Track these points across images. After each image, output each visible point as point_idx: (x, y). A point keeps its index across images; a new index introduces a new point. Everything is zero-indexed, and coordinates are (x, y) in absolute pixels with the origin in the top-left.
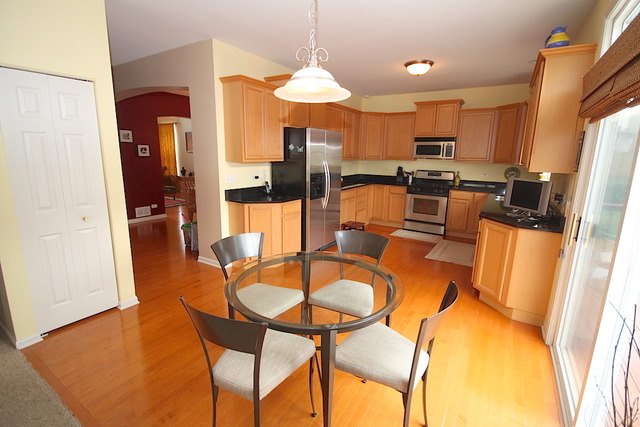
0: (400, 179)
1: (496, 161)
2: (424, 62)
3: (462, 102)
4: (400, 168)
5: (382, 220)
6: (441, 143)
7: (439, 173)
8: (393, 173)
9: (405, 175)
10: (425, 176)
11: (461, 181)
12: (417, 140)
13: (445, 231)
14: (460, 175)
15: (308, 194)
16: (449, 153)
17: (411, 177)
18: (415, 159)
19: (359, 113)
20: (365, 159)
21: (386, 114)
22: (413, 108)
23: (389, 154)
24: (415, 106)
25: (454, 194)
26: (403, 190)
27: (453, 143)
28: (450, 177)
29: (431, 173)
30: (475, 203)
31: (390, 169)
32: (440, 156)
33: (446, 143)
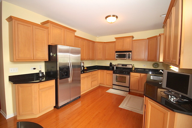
0: (111, 68)
1: (149, 60)
2: (114, 16)
3: (133, 37)
4: (111, 63)
5: (104, 84)
6: (126, 53)
7: (126, 65)
8: (108, 65)
9: (113, 66)
10: (121, 66)
11: (135, 68)
12: (116, 52)
13: (129, 90)
14: (134, 66)
15: (58, 77)
16: (129, 57)
17: (115, 67)
18: (117, 60)
19: (94, 42)
20: (97, 60)
21: (104, 43)
22: (115, 40)
23: (107, 58)
24: (115, 39)
25: (132, 74)
26: (112, 72)
27: (131, 53)
28: (131, 67)
29: (123, 65)
30: (141, 78)
31: (107, 64)
32: (126, 58)
33: (128, 53)
